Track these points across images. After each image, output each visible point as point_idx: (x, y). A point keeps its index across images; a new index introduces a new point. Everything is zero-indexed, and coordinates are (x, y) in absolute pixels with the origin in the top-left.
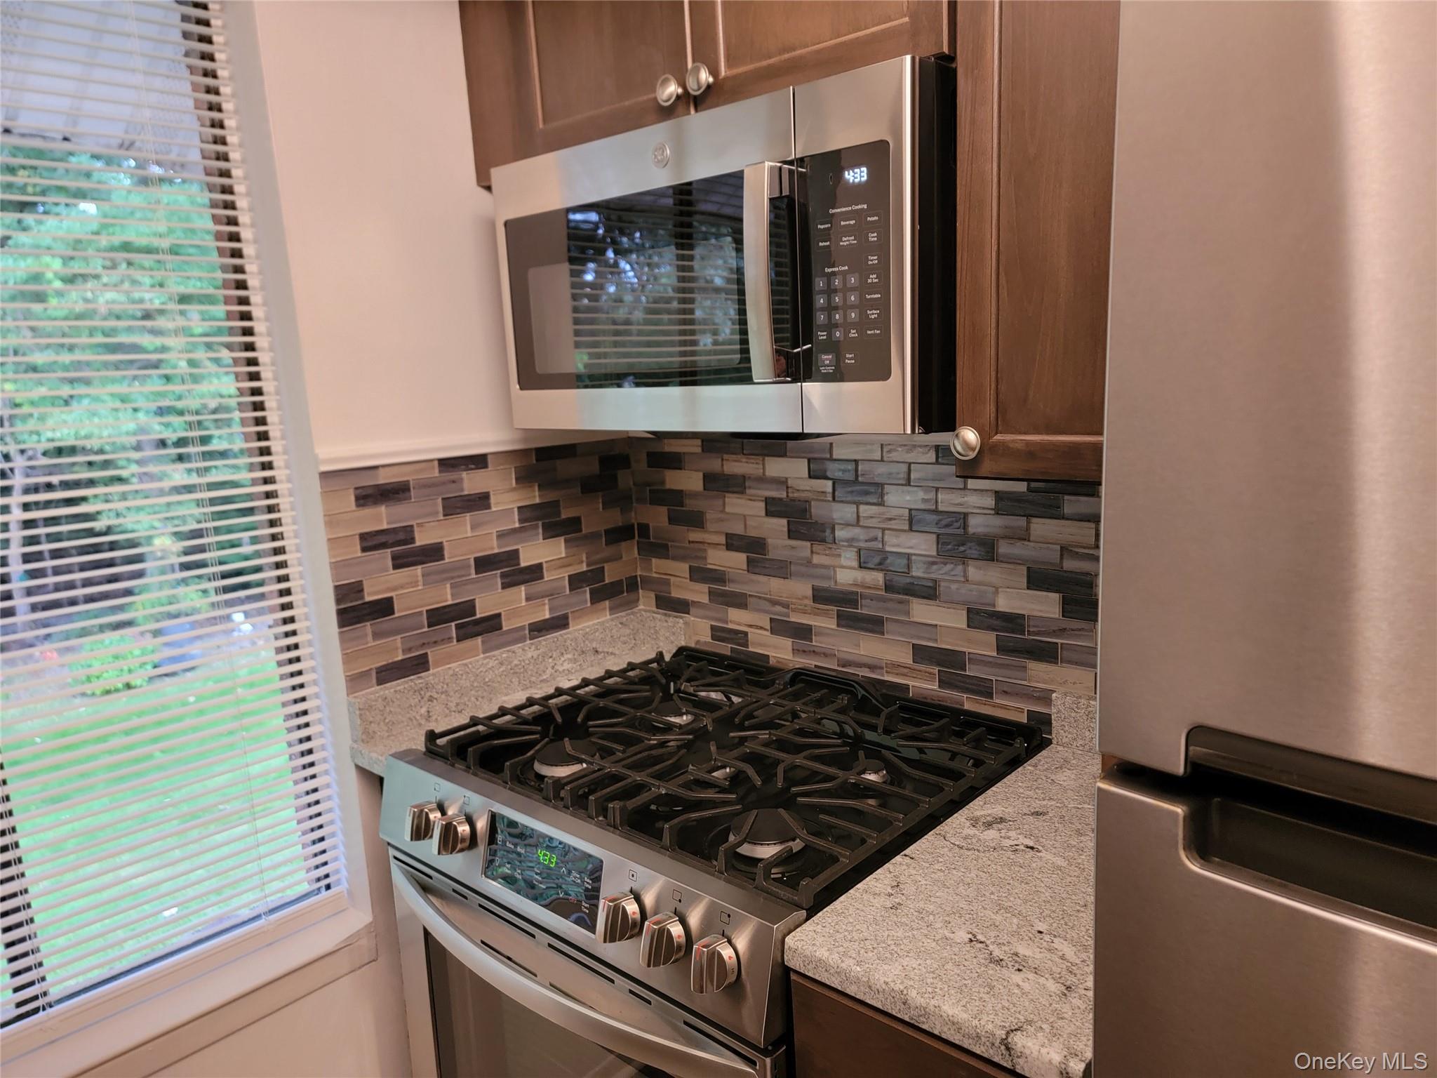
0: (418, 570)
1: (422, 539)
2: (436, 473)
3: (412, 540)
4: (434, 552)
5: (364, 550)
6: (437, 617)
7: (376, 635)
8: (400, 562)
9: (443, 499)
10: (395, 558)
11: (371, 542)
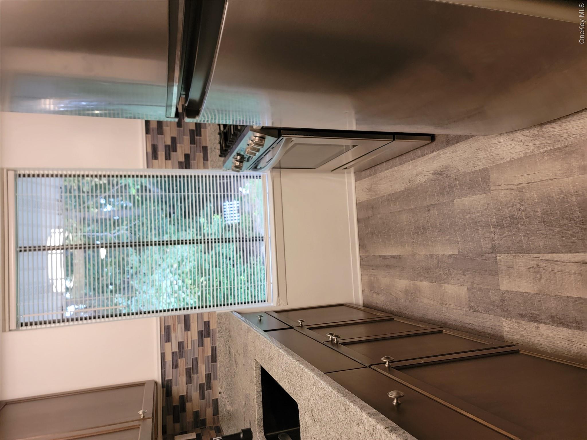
0: (178, 145)
2: (149, 136)
3: (169, 146)
4: (173, 139)
5: (170, 159)
6: (193, 141)
7: (194, 160)
8: (175, 150)
9: (158, 134)
10: (173, 151)
11: (168, 157)
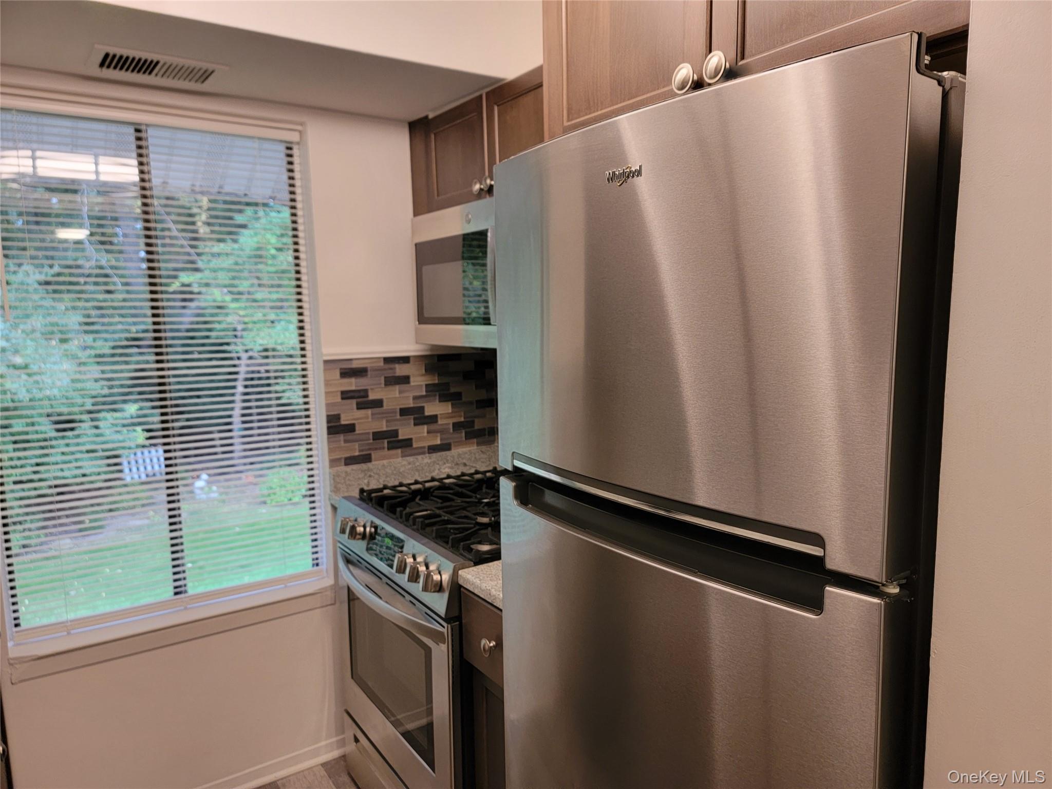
0: (369, 412)
1: (372, 396)
2: (382, 364)
3: (367, 396)
4: (378, 403)
5: (343, 399)
6: (378, 436)
7: (346, 441)
8: (360, 407)
9: (385, 377)
10: (357, 404)
11: (346, 395)
